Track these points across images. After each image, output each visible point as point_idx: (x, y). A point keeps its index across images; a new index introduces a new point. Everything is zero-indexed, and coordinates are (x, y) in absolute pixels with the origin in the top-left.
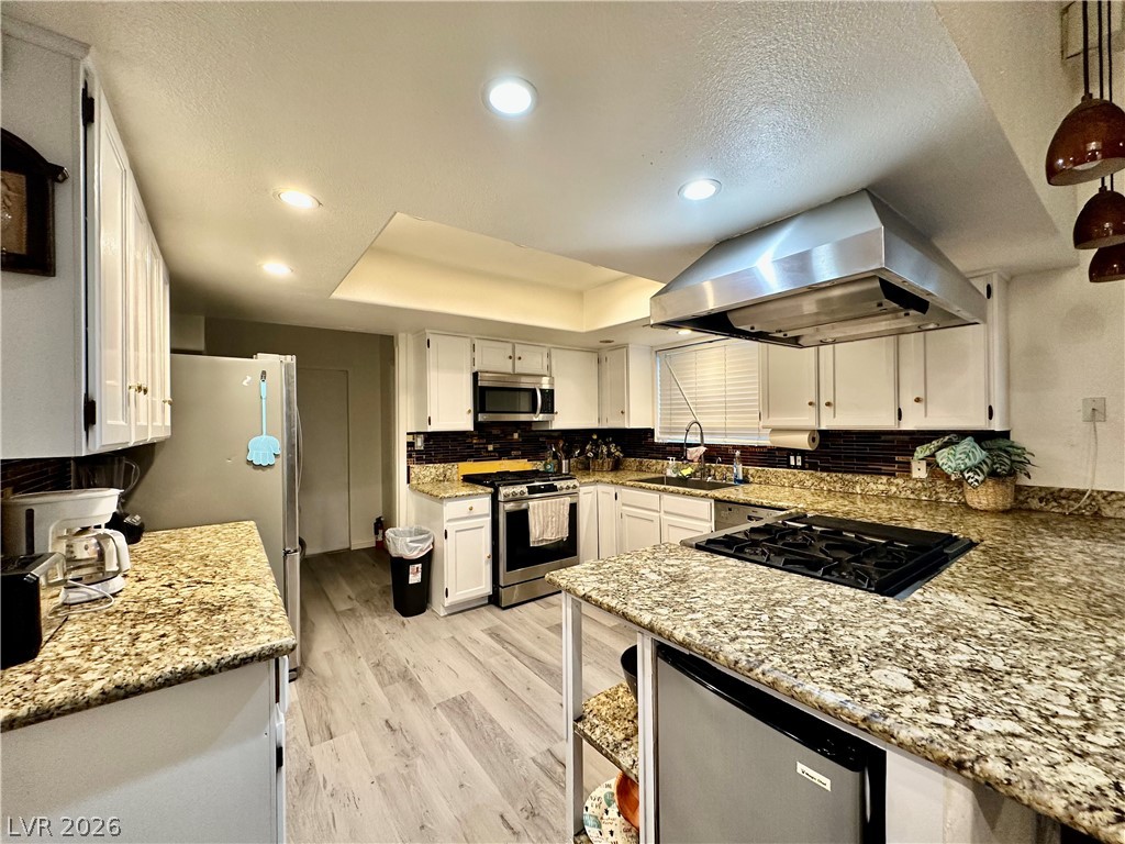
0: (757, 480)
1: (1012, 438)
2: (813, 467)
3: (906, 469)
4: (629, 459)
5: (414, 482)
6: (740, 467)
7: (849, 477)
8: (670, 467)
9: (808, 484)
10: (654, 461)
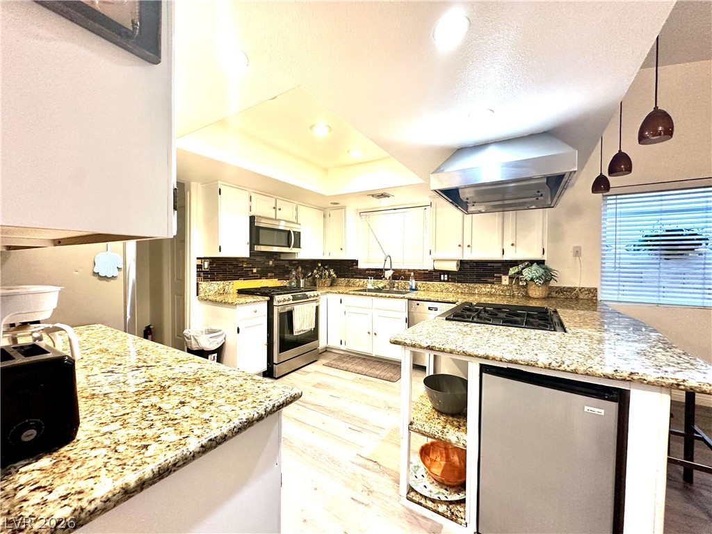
0: (422, 289)
1: (546, 264)
2: (454, 280)
3: (500, 279)
4: (340, 279)
5: (202, 295)
6: (414, 281)
7: (472, 285)
8: (370, 283)
9: (451, 290)
10: (358, 280)
